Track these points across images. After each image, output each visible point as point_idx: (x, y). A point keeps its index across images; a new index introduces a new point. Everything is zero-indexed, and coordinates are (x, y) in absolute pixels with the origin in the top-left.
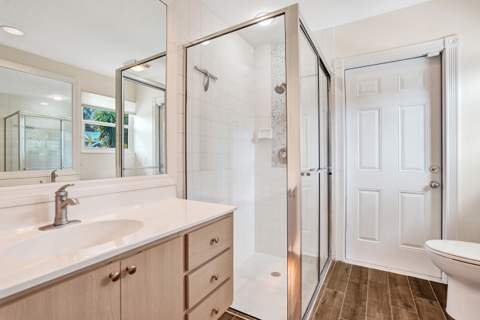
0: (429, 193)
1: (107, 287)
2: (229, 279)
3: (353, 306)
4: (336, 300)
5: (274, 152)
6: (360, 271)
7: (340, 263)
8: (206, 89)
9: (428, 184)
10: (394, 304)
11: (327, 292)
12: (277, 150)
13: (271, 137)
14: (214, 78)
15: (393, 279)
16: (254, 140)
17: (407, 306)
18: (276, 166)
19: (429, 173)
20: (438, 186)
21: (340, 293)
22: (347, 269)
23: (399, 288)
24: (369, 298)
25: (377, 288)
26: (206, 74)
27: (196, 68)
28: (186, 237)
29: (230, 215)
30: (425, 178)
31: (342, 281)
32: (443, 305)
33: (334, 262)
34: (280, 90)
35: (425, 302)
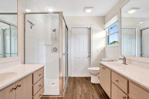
0: (88, 58)
1: (11, 92)
2: (43, 86)
3: (74, 86)
4: (70, 86)
5: (52, 49)
6: (75, 78)
7: (70, 77)
8: (31, 28)
9: (88, 56)
10: (82, 83)
11: (68, 84)
12: (53, 48)
13: (51, 44)
14: (34, 25)
15: (82, 78)
16: (45, 45)
17: (84, 83)
18: (52, 53)
19: (88, 54)
20: (90, 56)
21: (71, 84)
22: (72, 78)
23: (83, 80)
24: (77, 83)
25: (79, 81)
26: (31, 23)
27: (28, 21)
28: (33, 74)
29: (43, 67)
30: (87, 55)
31: (71, 81)
32: (90, 81)
33: (68, 77)
34: (54, 31)
35: (87, 81)
